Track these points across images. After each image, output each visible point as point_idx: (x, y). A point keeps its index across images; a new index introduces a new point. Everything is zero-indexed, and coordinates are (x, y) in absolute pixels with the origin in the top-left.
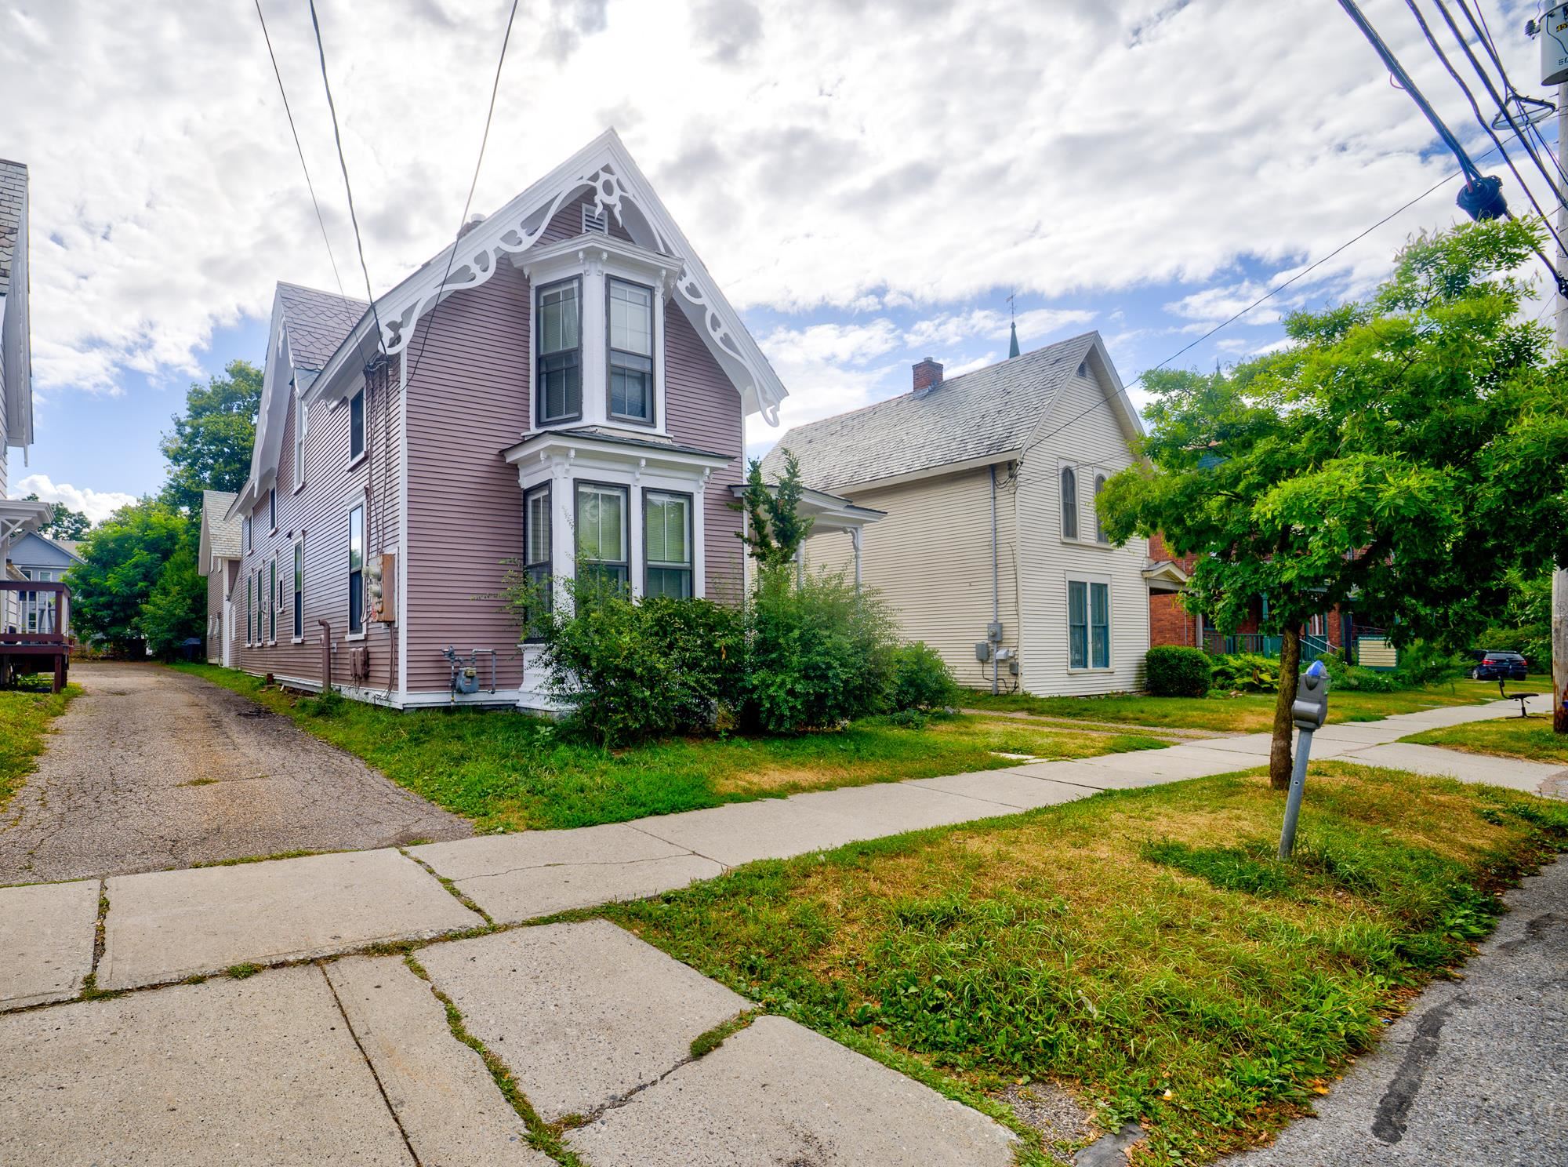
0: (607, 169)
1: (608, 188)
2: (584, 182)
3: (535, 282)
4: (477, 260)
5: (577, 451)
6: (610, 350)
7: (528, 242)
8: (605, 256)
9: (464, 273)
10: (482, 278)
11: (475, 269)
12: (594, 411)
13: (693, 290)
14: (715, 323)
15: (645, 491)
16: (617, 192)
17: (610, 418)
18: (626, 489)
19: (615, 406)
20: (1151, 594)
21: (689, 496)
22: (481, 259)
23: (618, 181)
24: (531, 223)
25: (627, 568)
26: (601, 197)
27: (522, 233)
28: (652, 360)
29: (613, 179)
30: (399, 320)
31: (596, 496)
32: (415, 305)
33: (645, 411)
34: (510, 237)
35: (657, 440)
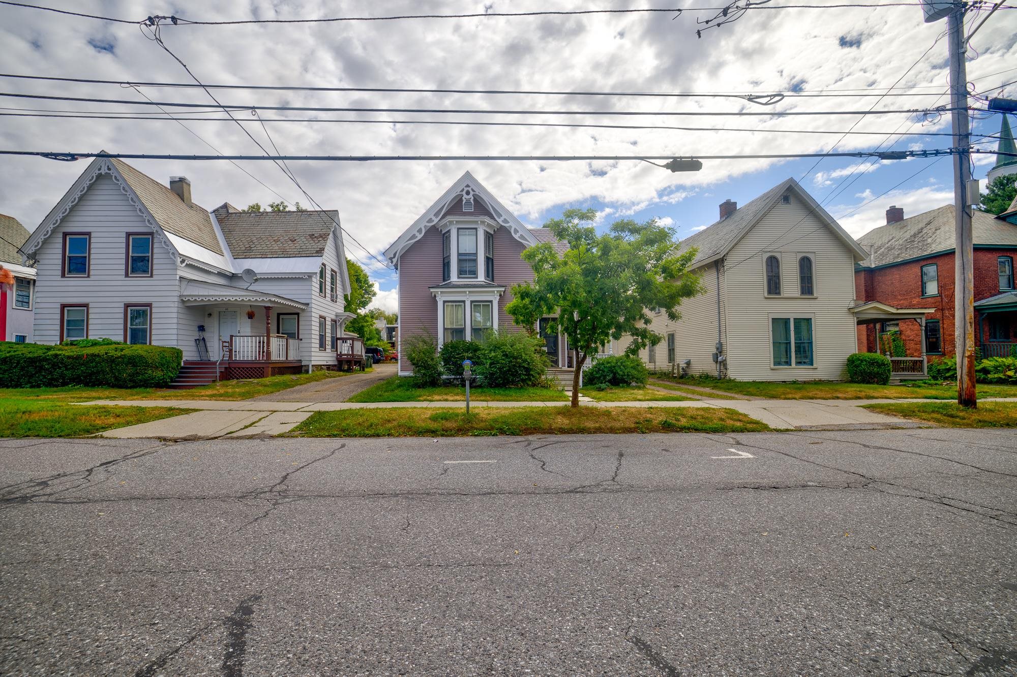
0: (468, 186)
1: (468, 193)
2: (458, 193)
3: (443, 232)
4: (418, 231)
5: (441, 292)
6: (459, 254)
7: (436, 220)
8: (455, 222)
9: (414, 236)
10: (419, 236)
11: (417, 234)
12: (454, 278)
13: (505, 221)
14: (516, 231)
15: (472, 302)
16: (472, 193)
17: (459, 278)
18: (464, 302)
19: (461, 272)
20: (858, 324)
21: (491, 302)
22: (420, 231)
23: (472, 190)
24: (436, 215)
25: (464, 329)
26: (465, 196)
27: (434, 218)
28: (476, 254)
29: (470, 189)
30: (392, 256)
31: (453, 305)
32: (396, 252)
33: (474, 273)
34: (430, 221)
35: (479, 283)
